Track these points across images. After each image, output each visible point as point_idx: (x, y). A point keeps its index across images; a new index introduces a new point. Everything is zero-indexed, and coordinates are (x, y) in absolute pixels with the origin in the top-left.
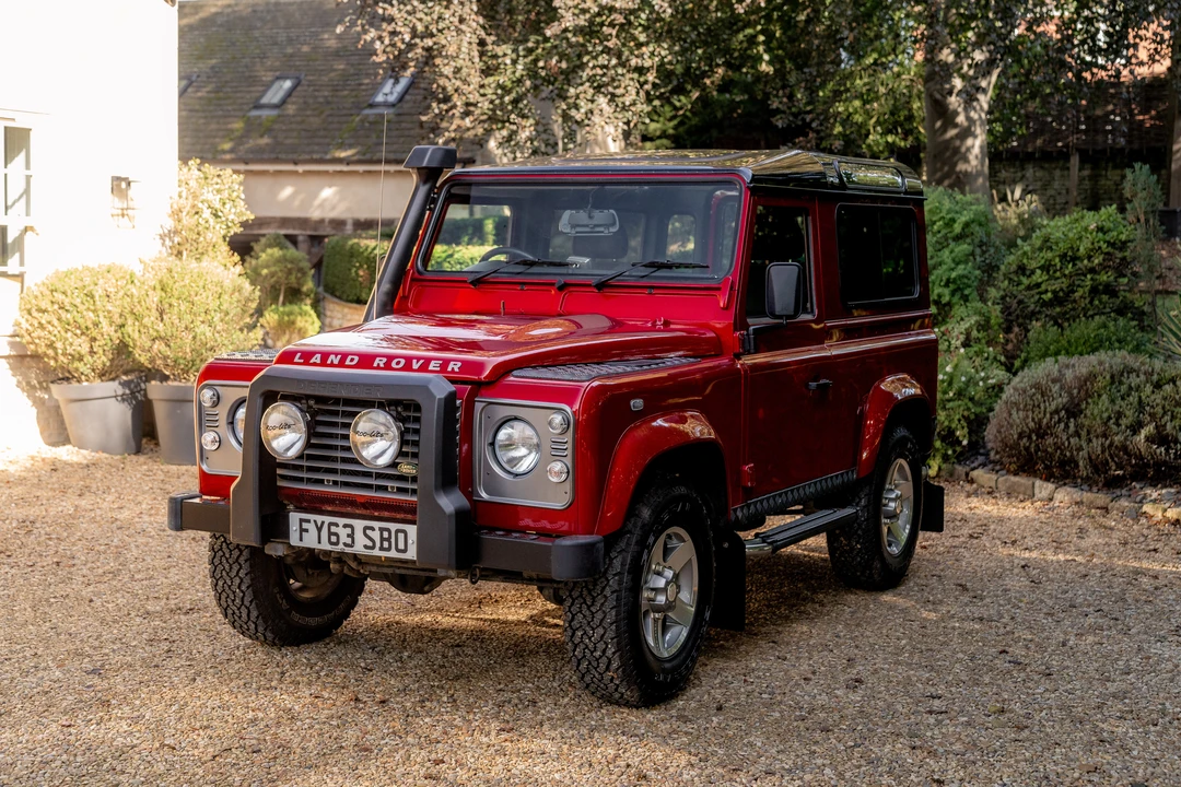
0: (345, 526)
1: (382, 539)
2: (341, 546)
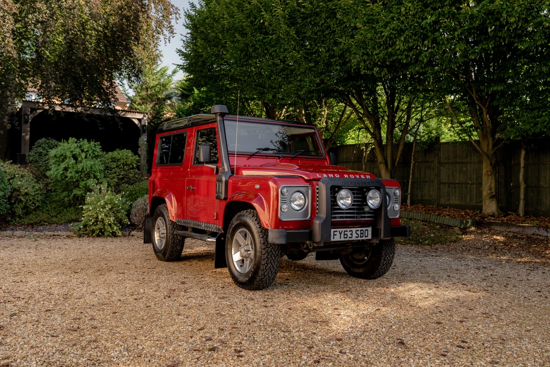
0: (350, 231)
1: (361, 234)
2: (348, 238)
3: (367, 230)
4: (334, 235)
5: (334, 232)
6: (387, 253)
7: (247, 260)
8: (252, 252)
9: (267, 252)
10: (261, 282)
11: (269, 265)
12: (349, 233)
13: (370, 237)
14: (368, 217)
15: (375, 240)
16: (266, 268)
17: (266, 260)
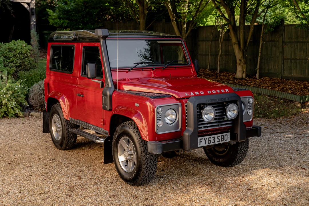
0: (213, 138)
1: (222, 138)
2: (211, 143)
3: (227, 135)
4: (200, 142)
5: (200, 139)
6: (242, 148)
7: (130, 162)
8: (134, 156)
9: (147, 159)
10: (142, 181)
11: (149, 168)
12: (212, 139)
13: (229, 140)
14: (227, 124)
15: (233, 142)
16: (146, 171)
17: (146, 165)
